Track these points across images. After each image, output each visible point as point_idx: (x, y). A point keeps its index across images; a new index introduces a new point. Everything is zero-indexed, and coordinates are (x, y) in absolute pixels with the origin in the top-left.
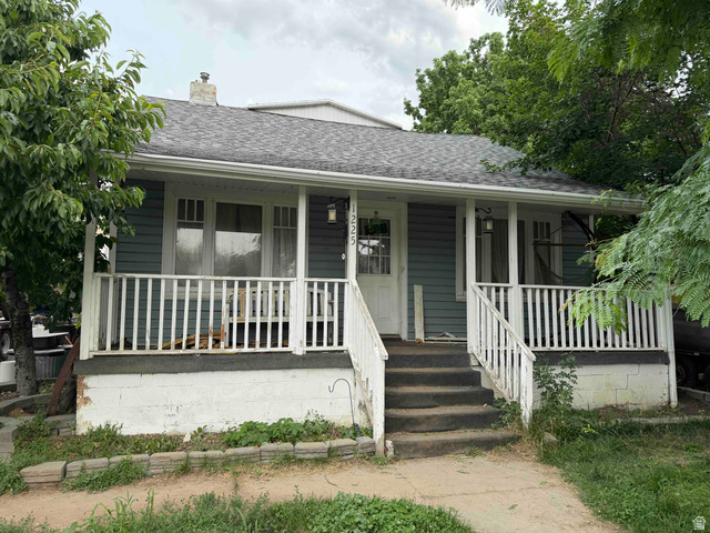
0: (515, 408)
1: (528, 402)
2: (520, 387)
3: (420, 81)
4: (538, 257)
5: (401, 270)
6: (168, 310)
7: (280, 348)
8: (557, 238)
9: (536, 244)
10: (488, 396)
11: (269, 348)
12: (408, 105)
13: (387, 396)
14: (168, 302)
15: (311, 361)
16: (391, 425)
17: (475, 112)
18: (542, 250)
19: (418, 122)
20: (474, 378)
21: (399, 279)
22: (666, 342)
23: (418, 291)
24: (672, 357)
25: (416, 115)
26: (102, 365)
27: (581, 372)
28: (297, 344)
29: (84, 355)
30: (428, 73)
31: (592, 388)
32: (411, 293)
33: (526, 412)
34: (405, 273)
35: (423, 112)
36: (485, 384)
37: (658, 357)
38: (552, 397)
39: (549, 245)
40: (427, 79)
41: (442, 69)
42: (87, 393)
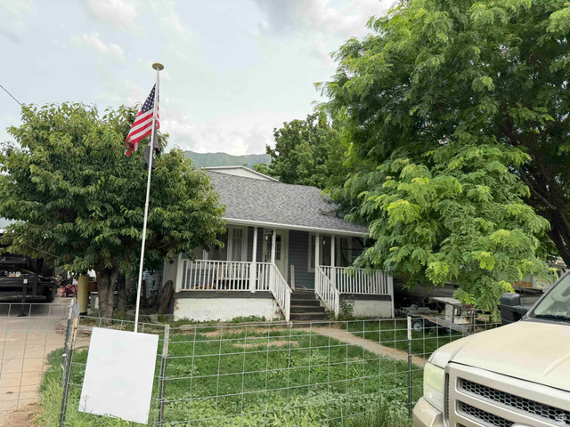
0: (333, 313)
1: (337, 311)
2: (335, 306)
3: (276, 135)
4: (342, 254)
5: (285, 258)
6: (189, 274)
7: (246, 290)
8: (350, 246)
9: (341, 248)
10: (323, 309)
11: (242, 290)
12: (268, 148)
13: (291, 301)
14: (189, 270)
15: (258, 295)
16: (292, 318)
17: (310, 162)
18: (344, 252)
19: (274, 159)
20: (317, 303)
21: (284, 262)
22: (391, 292)
23: (292, 267)
24: (393, 298)
25: (274, 155)
26: (184, 295)
27: (357, 302)
28: (252, 289)
29: (177, 291)
30: (281, 131)
31: (360, 308)
32: (289, 268)
33: (337, 314)
34: (287, 260)
35: (277, 153)
36: (321, 305)
37: (387, 298)
38: (346, 310)
39: (347, 249)
40: (280, 134)
41: (290, 130)
42: (178, 305)
